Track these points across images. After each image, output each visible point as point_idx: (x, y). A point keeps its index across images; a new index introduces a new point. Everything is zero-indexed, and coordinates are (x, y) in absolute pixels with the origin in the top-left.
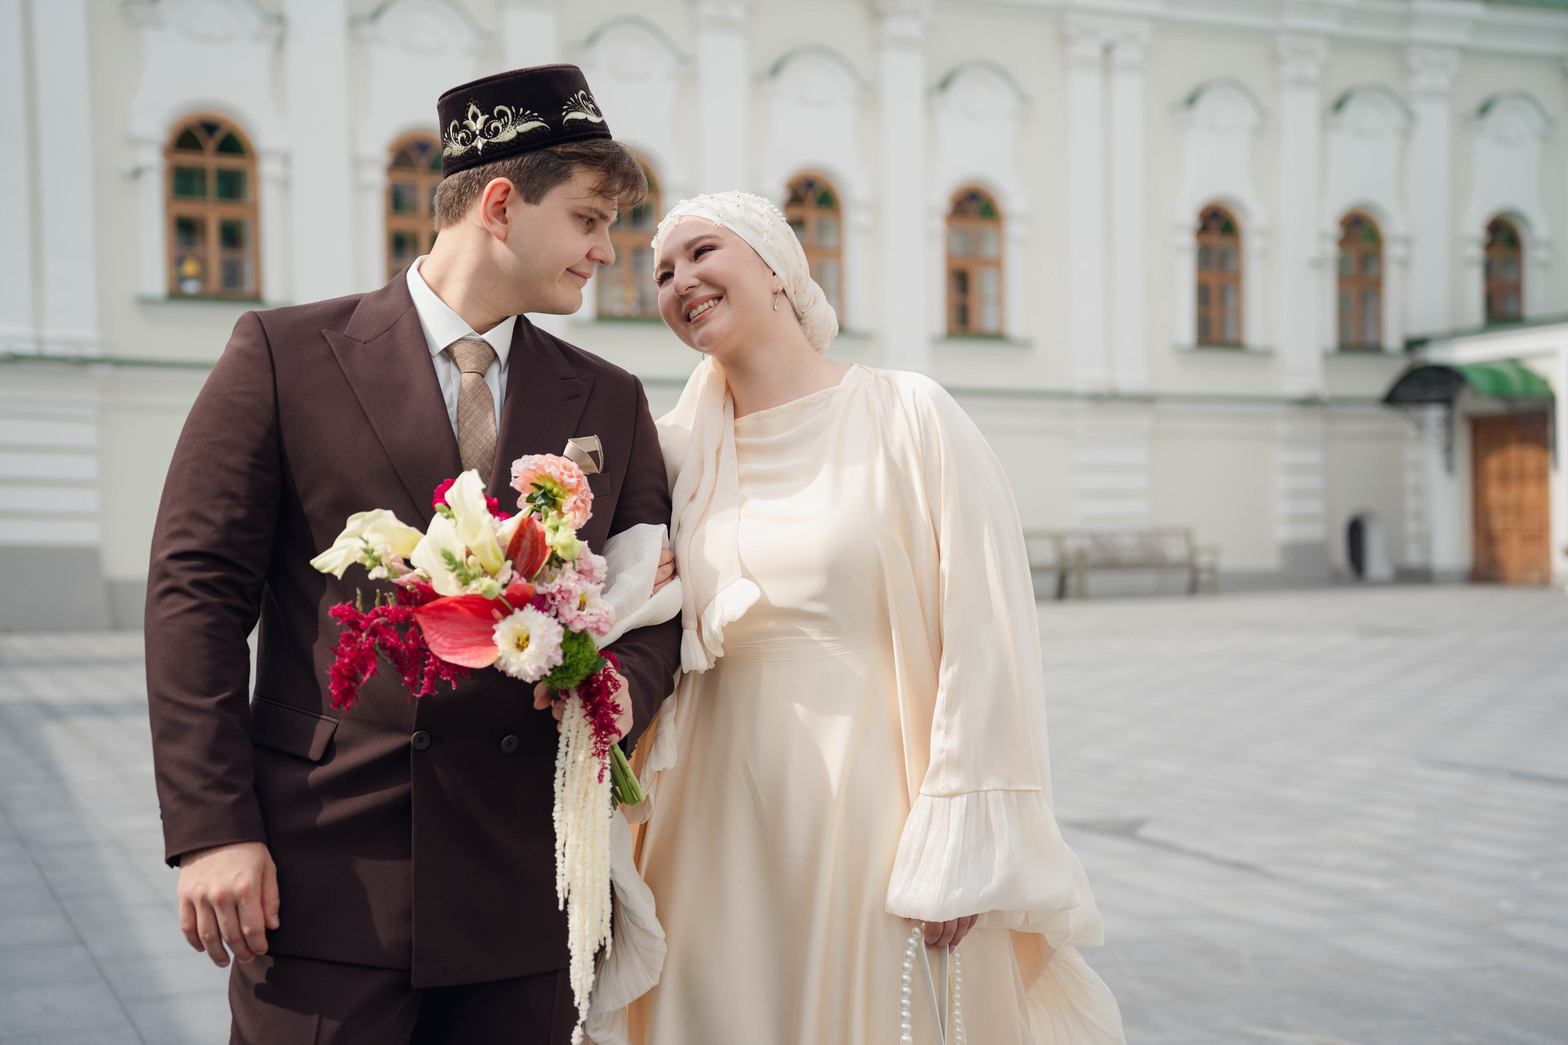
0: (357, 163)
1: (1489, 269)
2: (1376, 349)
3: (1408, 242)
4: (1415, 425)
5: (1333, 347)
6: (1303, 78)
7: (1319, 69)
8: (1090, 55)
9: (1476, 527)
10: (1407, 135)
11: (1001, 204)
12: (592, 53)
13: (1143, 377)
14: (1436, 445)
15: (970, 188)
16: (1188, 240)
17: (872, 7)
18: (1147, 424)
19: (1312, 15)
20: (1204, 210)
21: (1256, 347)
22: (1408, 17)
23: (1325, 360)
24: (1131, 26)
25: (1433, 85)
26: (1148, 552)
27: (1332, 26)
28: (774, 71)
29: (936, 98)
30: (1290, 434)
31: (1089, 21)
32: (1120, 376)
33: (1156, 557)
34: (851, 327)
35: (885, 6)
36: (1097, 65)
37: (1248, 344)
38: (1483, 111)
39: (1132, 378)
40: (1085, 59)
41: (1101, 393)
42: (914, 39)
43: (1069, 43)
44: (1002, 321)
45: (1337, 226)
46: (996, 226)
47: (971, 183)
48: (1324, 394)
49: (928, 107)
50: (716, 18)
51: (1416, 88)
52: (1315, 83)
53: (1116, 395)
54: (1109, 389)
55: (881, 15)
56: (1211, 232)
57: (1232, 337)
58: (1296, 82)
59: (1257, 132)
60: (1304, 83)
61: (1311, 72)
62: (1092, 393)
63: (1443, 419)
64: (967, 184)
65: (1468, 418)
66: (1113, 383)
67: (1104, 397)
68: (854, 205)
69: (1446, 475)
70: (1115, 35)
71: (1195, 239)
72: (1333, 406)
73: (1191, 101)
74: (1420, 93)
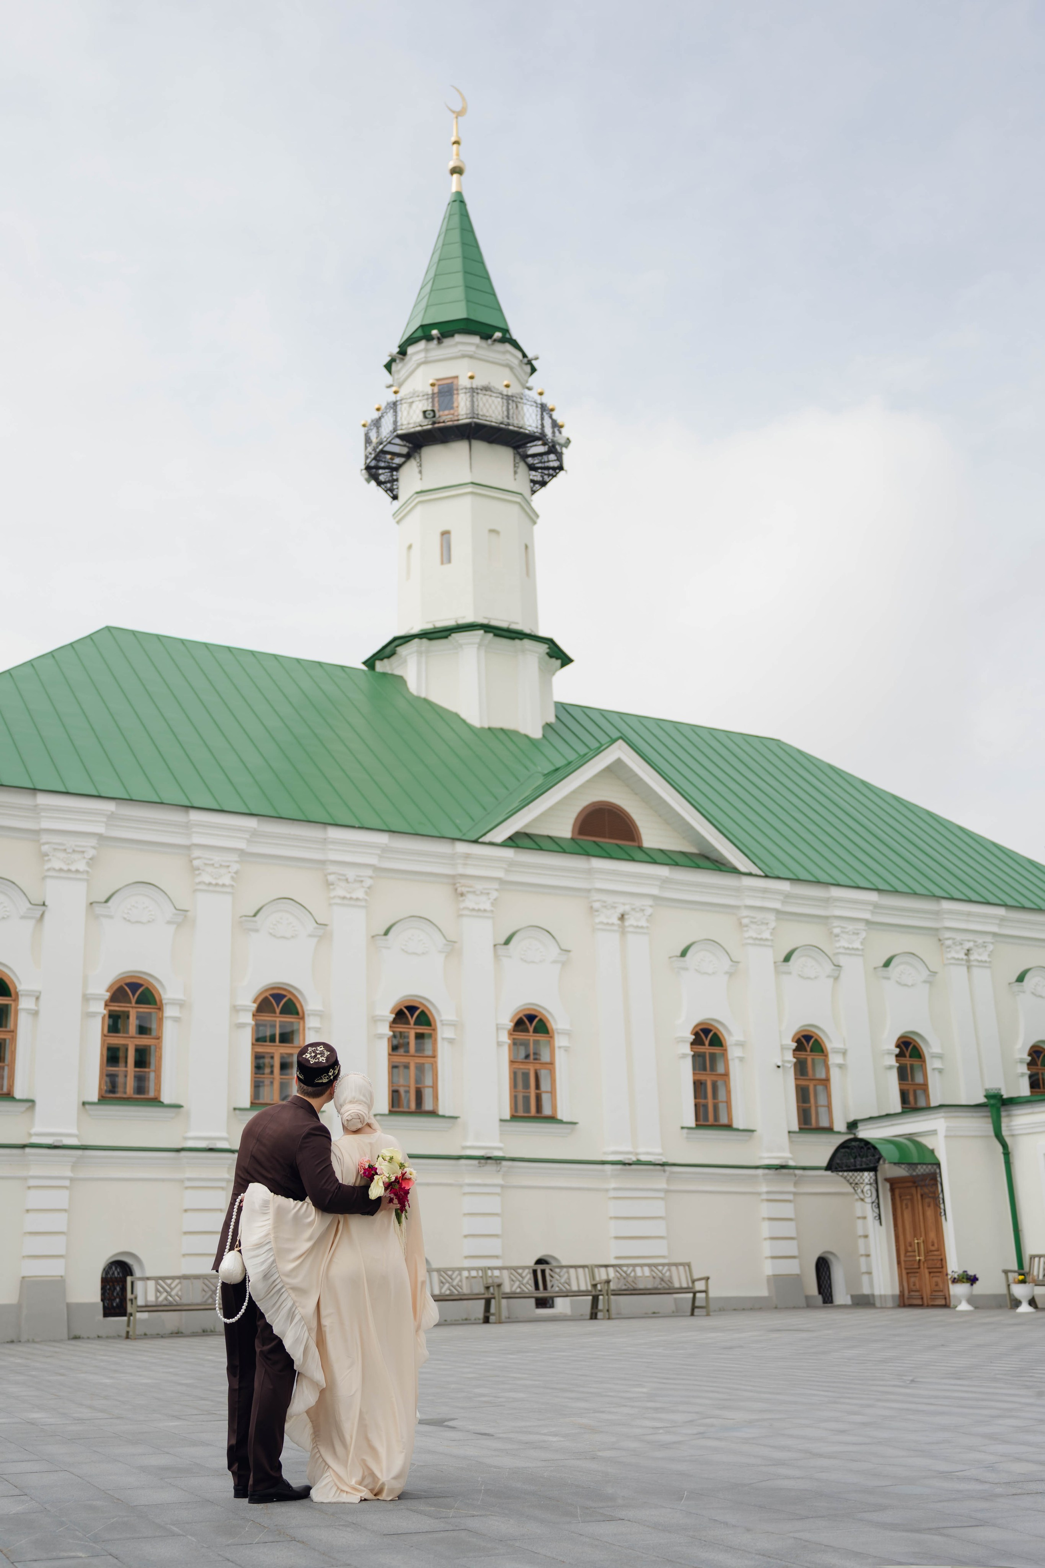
0: (86, 998)
1: (902, 1073)
2: (829, 1130)
3: (844, 1053)
4: (853, 1185)
5: (796, 1128)
6: (761, 939)
7: (772, 934)
8: (610, 921)
9: (899, 1263)
10: (836, 978)
11: (550, 1024)
12: (255, 922)
13: (658, 1150)
14: (868, 1200)
15: (528, 1012)
16: (687, 1050)
17: (456, 890)
18: (663, 1185)
19: (763, 898)
20: (698, 1029)
21: (741, 1127)
22: (827, 901)
23: (790, 1137)
24: (638, 903)
25: (851, 946)
26: (658, 1280)
27: (778, 905)
28: (386, 933)
29: (502, 950)
30: (768, 1193)
31: (610, 899)
32: (641, 1150)
33: (664, 1285)
34: (441, 1112)
35: (464, 889)
36: (615, 928)
37: (735, 1125)
38: (887, 964)
39: (650, 1151)
40: (607, 924)
41: (627, 1161)
42: (485, 911)
43: (597, 913)
44: (554, 1107)
45: (793, 1041)
46: (548, 1039)
47: (528, 1009)
48: (791, 1163)
49: (496, 956)
50: (344, 898)
51: (840, 947)
52: (769, 943)
53: (639, 1163)
54: (634, 1159)
55: (462, 895)
56: (703, 1044)
57: (724, 1120)
58: (757, 942)
59: (730, 974)
60: (762, 942)
61: (766, 935)
62: (621, 1161)
63: (872, 1181)
64: (524, 1010)
65: (887, 1180)
66: (637, 1154)
67: (630, 1164)
68: (443, 1025)
69: (877, 1222)
70: (627, 908)
71: (692, 1049)
72: (797, 1172)
73: (684, 954)
74: (842, 951)
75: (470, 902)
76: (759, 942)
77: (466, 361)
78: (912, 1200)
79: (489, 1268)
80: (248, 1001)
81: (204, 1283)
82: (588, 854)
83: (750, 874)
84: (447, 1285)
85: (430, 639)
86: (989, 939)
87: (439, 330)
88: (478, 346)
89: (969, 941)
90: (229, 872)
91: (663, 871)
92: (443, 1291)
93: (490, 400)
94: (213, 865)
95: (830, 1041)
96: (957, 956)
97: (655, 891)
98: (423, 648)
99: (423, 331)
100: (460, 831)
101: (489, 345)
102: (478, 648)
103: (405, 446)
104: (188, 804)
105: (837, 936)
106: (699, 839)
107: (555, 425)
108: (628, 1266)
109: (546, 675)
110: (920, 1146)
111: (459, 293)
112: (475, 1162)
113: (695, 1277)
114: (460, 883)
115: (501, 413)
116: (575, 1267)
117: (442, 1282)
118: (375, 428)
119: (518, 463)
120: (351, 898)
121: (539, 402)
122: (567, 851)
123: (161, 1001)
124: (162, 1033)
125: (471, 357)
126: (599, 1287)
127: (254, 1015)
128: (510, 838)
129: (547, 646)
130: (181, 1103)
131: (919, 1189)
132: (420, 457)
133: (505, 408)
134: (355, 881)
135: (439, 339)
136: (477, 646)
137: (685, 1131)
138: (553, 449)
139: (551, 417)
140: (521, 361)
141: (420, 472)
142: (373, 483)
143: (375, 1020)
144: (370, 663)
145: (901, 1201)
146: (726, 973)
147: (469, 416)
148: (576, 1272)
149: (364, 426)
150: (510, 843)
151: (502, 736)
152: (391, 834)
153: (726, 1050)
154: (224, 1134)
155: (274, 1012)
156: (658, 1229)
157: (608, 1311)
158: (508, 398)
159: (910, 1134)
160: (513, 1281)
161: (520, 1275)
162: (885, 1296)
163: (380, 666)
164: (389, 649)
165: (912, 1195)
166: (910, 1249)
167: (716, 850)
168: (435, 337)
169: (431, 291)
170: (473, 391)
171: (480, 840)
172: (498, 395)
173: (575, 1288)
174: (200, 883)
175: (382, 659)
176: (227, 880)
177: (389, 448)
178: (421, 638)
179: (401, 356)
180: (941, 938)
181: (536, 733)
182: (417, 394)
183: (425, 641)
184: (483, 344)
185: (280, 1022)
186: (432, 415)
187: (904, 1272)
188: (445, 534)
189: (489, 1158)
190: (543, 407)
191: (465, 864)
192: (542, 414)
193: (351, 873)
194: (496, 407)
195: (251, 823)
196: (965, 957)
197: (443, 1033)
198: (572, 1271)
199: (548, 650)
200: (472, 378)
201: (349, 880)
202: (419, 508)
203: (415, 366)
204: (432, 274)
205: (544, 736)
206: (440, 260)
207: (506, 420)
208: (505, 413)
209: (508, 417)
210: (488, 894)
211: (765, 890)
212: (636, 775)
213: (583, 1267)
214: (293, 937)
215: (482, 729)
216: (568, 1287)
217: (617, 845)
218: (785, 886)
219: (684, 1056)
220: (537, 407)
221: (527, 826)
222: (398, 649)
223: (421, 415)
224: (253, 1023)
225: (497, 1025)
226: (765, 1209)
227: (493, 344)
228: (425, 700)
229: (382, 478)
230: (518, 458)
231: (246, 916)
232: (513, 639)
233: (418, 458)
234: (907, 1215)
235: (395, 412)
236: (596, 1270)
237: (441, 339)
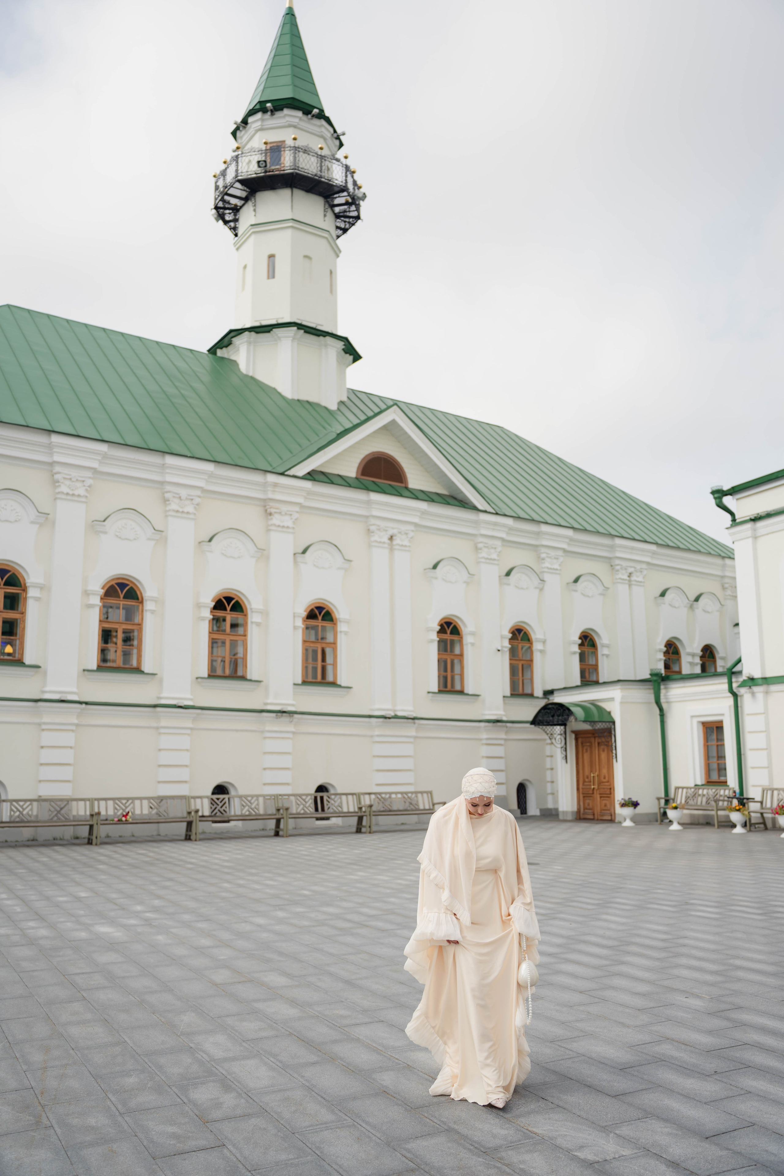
1: (582, 657)
2: (531, 695)
3: (544, 642)
4: (549, 735)
5: (508, 693)
6: (491, 559)
7: (498, 555)
8: (382, 540)
9: (578, 789)
10: (541, 590)
11: (335, 615)
12: (104, 526)
13: (411, 708)
14: (559, 746)
15: (318, 605)
16: (434, 636)
17: (266, 510)
18: (413, 733)
19: (494, 529)
20: (442, 622)
21: (470, 693)
22: (538, 534)
23: (504, 700)
24: (404, 528)
25: (552, 567)
26: (407, 804)
27: (503, 535)
28: (210, 540)
29: (300, 558)
30: (487, 739)
31: (383, 524)
32: (398, 707)
33: (412, 807)
34: (248, 677)
35: (273, 510)
36: (386, 546)
37: (466, 691)
38: (576, 581)
39: (405, 709)
40: (380, 542)
41: (388, 716)
42: (288, 527)
43: (372, 534)
44: (335, 675)
45: (509, 632)
46: (333, 625)
47: (319, 603)
48: (504, 719)
49: (295, 562)
50: (177, 511)
51: (545, 568)
52: (496, 562)
53: (396, 717)
54: (392, 714)
55: (270, 514)
56: (446, 633)
57: (458, 687)
58: (488, 561)
59: (467, 583)
60: (491, 562)
61: (494, 556)
62: (383, 716)
63: (562, 732)
64: (316, 603)
65: (573, 732)
66: (395, 711)
67: (389, 718)
68: (252, 612)
69: (564, 761)
70: (395, 531)
71: (438, 636)
72: (509, 725)
73: (435, 567)
74: (546, 570)
75: (276, 520)
76: (490, 561)
77: (291, 130)
78: (591, 746)
79: (280, 795)
80: (97, 587)
81: (50, 805)
82: (367, 489)
83: (485, 512)
84: (247, 808)
85: (257, 333)
86: (644, 566)
87: (272, 104)
88: (300, 119)
89: (631, 567)
90: (84, 486)
91: (423, 505)
92: (244, 812)
93: (308, 157)
94: (71, 479)
95: (535, 633)
96: (623, 577)
97: (416, 520)
98: (252, 339)
99: (260, 105)
100: (271, 465)
101: (309, 119)
102: (292, 341)
103: (244, 190)
104: (50, 429)
105: (543, 559)
106: (450, 484)
107: (355, 183)
108: (386, 793)
109: (342, 366)
110: (600, 709)
111: (288, 80)
112: (274, 715)
113: (435, 801)
114: (269, 505)
115: (316, 168)
116: (346, 794)
117: (243, 806)
118: (222, 177)
119: (327, 209)
120: (183, 512)
121: (344, 163)
122: (352, 485)
123: (25, 584)
124: (25, 609)
125: (295, 127)
126: (364, 809)
127: (101, 599)
128: (309, 473)
129: (343, 343)
130: (40, 665)
131: (597, 739)
132: (255, 199)
133: (319, 165)
134: (187, 499)
135: (272, 111)
136: (291, 339)
137: (430, 695)
138: (354, 201)
139: (353, 177)
140: (332, 135)
141: (255, 210)
142: (221, 222)
143: (199, 606)
144: (213, 351)
145: (583, 747)
146: (465, 582)
147: (292, 167)
148: (347, 798)
149: (215, 176)
150: (309, 477)
151: (307, 406)
152: (216, 464)
153: (462, 638)
154: (75, 690)
155: (119, 597)
156: (408, 764)
157: (370, 827)
158: (322, 158)
159: (593, 700)
160: (298, 804)
161: (304, 800)
162: (567, 812)
163: (219, 353)
164: (226, 339)
165: (591, 743)
166: (587, 780)
167: (462, 492)
168: (269, 109)
169: (268, 77)
170: (296, 149)
171: (286, 473)
172: (314, 154)
173: (345, 810)
174: (59, 493)
175: (221, 348)
176: (81, 491)
177: (232, 191)
178: (250, 331)
179: (243, 125)
180: (613, 564)
181: (333, 407)
182: (253, 150)
183: (253, 333)
184: (305, 118)
185: (123, 604)
186: (264, 165)
187: (581, 796)
188: (271, 257)
189: (284, 712)
190: (347, 168)
191: (274, 491)
192: (346, 173)
193: (183, 493)
194: (312, 163)
195: (103, 448)
196: (628, 578)
197: (253, 618)
198: (344, 797)
199: (344, 347)
200: (295, 139)
201: (182, 498)
202: (253, 237)
203: (253, 132)
204: (269, 66)
205: (338, 409)
206: (275, 56)
207: (319, 173)
208: (319, 168)
209: (321, 171)
210: (291, 515)
211: (495, 524)
212: (406, 433)
213: (352, 794)
214: (135, 539)
215: (293, 400)
216: (340, 809)
217: (390, 485)
218: (509, 522)
219: (432, 641)
220: (343, 167)
221: (321, 466)
222: (233, 339)
223: (256, 165)
224: (101, 604)
225: (294, 613)
226: (485, 751)
227: (312, 119)
228: (252, 378)
229: (228, 218)
230: (327, 206)
231: (96, 521)
232: (318, 336)
233: (253, 200)
234: (586, 756)
235: (237, 162)
236: (362, 797)
237: (273, 111)
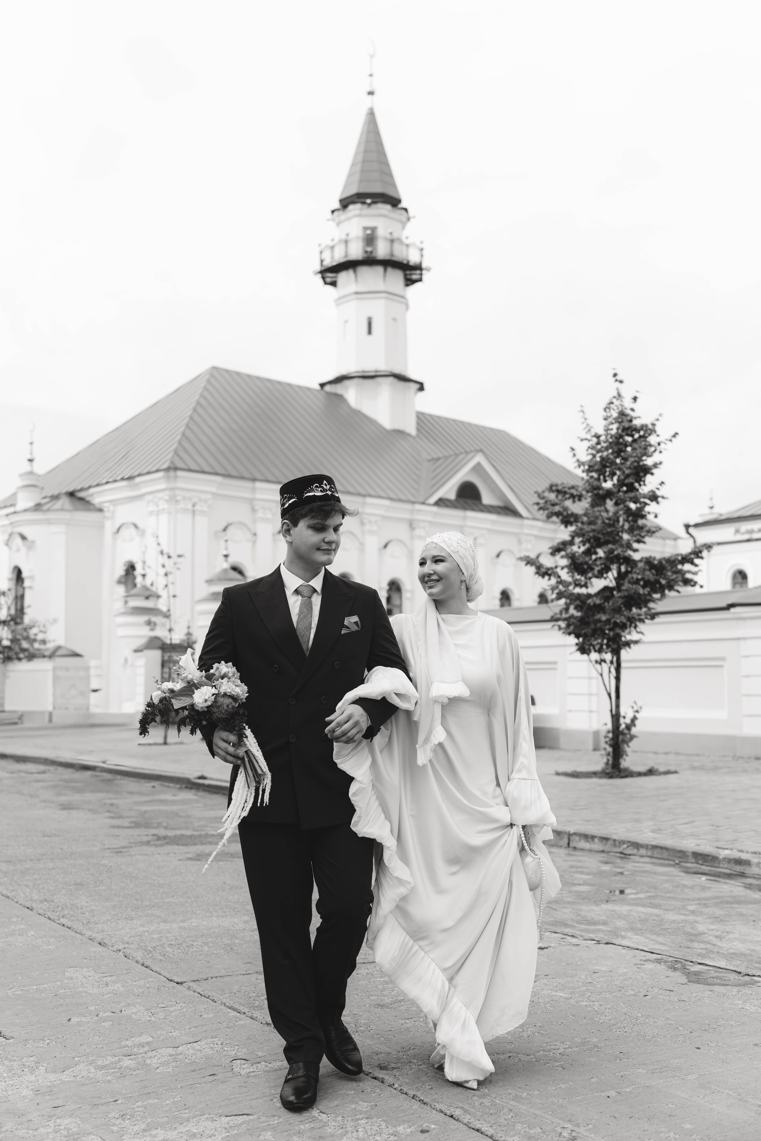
6: (528, 549)
7: (532, 547)
17: (412, 526)
19: (531, 529)
20: (500, 592)
24: (481, 532)
27: (536, 533)
28: (385, 547)
31: (472, 531)
42: (422, 536)
50: (369, 531)
55: (414, 528)
68: (406, 591)
70: (478, 535)
71: (500, 600)
73: (499, 556)
75: (416, 531)
77: (381, 219)
82: (465, 509)
83: (526, 518)
85: (363, 380)
87: (369, 199)
88: (388, 210)
91: (493, 517)
93: (399, 246)
97: (489, 527)
98: (359, 383)
99: (358, 197)
100: (418, 499)
101: (395, 211)
106: (507, 500)
109: (406, 393)
111: (377, 175)
114: (413, 523)
119: (404, 279)
120: (372, 531)
122: (455, 506)
125: (385, 216)
128: (437, 501)
129: (418, 385)
134: (374, 523)
136: (391, 385)
141: (357, 280)
144: (322, 385)
146: (513, 565)
147: (390, 256)
149: (321, 247)
150: (438, 504)
151: (400, 434)
152: (390, 500)
158: (408, 246)
163: (330, 388)
167: (513, 505)
168: (368, 203)
171: (425, 503)
172: (402, 244)
175: (332, 385)
178: (359, 378)
179: (342, 208)
181: (414, 433)
186: (370, 253)
188: (370, 319)
191: (418, 515)
193: (373, 519)
194: (402, 251)
197: (405, 595)
199: (418, 388)
202: (355, 301)
203: (352, 216)
205: (417, 434)
208: (404, 253)
209: (407, 256)
210: (425, 528)
211: (530, 526)
212: (485, 469)
215: (390, 430)
217: (476, 503)
218: (537, 523)
221: (442, 495)
223: (362, 251)
228: (359, 411)
232: (404, 381)
235: (346, 245)
237: (369, 205)
